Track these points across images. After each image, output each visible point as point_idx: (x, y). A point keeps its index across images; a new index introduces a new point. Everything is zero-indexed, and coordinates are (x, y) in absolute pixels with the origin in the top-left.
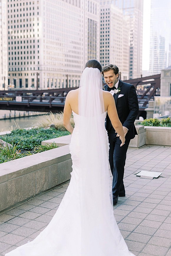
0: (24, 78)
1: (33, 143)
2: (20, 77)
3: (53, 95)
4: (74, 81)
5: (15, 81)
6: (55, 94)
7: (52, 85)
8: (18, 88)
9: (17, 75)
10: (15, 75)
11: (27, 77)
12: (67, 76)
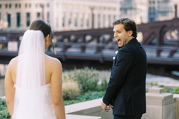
0: (23, 11)
1: (7, 118)
2: (18, 10)
3: (69, 40)
4: (107, 17)
5: (9, 16)
6: (73, 38)
7: (70, 22)
8: (14, 27)
9: (13, 7)
10: (10, 6)
11: (28, 10)
12: (92, 9)
